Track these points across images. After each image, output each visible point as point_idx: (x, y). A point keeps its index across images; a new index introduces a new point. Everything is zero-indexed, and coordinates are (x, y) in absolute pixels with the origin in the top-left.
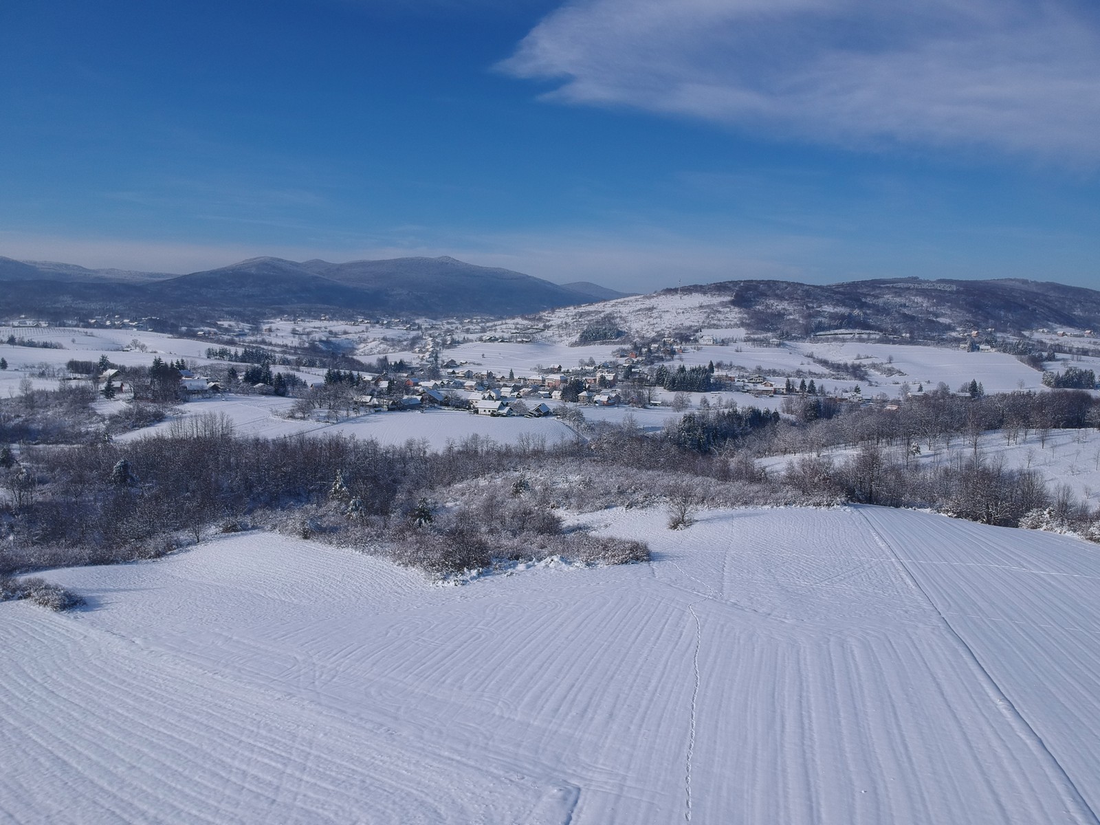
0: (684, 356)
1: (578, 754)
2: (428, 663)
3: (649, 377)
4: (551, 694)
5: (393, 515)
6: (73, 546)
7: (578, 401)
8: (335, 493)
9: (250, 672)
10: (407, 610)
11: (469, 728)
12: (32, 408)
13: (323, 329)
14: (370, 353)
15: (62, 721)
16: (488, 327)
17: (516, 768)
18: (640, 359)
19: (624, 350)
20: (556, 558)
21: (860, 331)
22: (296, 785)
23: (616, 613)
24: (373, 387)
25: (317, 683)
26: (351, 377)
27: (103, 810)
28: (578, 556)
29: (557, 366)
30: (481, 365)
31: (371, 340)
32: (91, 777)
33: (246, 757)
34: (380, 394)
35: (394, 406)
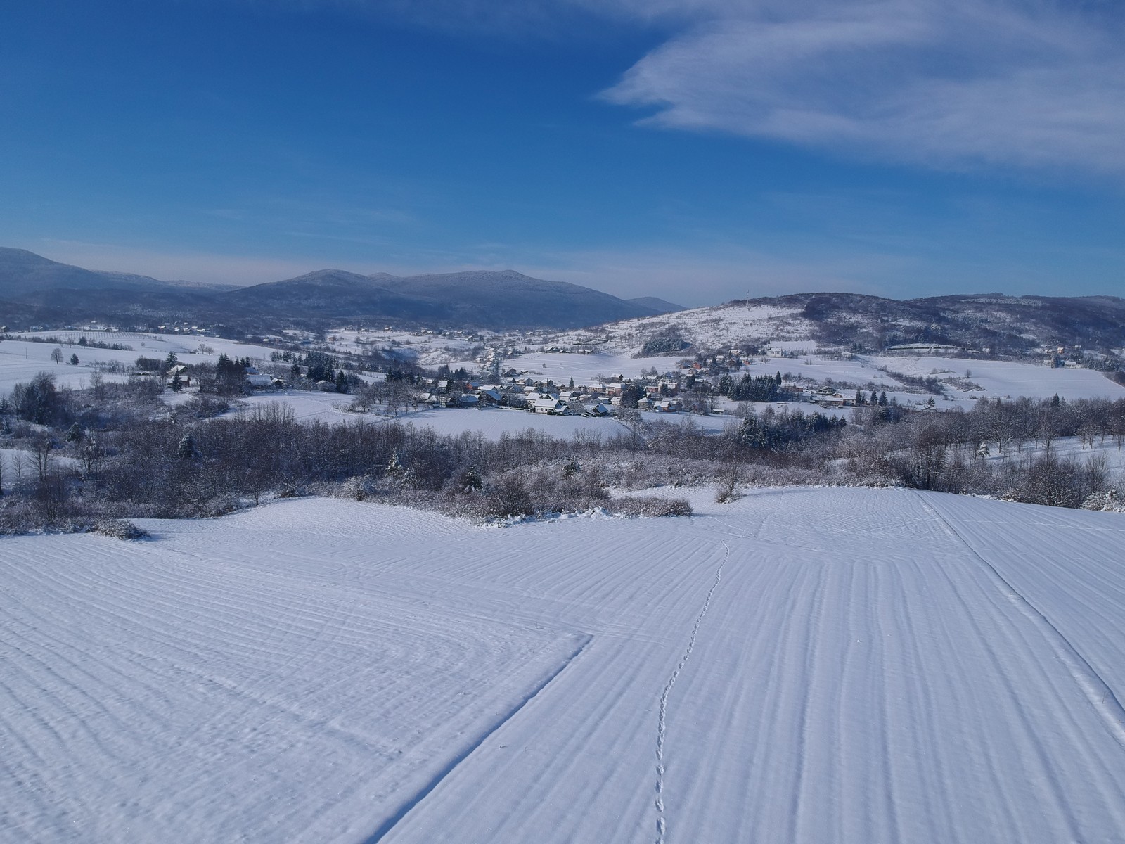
0: (750, 367)
1: (596, 618)
2: (466, 569)
3: (712, 387)
4: (577, 586)
6: (139, 502)
7: (638, 406)
8: (390, 471)
9: (299, 572)
11: (497, 602)
12: (102, 399)
13: (386, 339)
14: (432, 362)
16: (550, 338)
17: (537, 623)
18: (704, 369)
19: (688, 361)
20: (597, 510)
21: (937, 345)
22: (335, 632)
23: (650, 544)
24: (433, 386)
28: (620, 510)
29: (618, 376)
30: (542, 374)
31: (433, 350)
33: (292, 617)
34: (439, 393)
35: (452, 403)
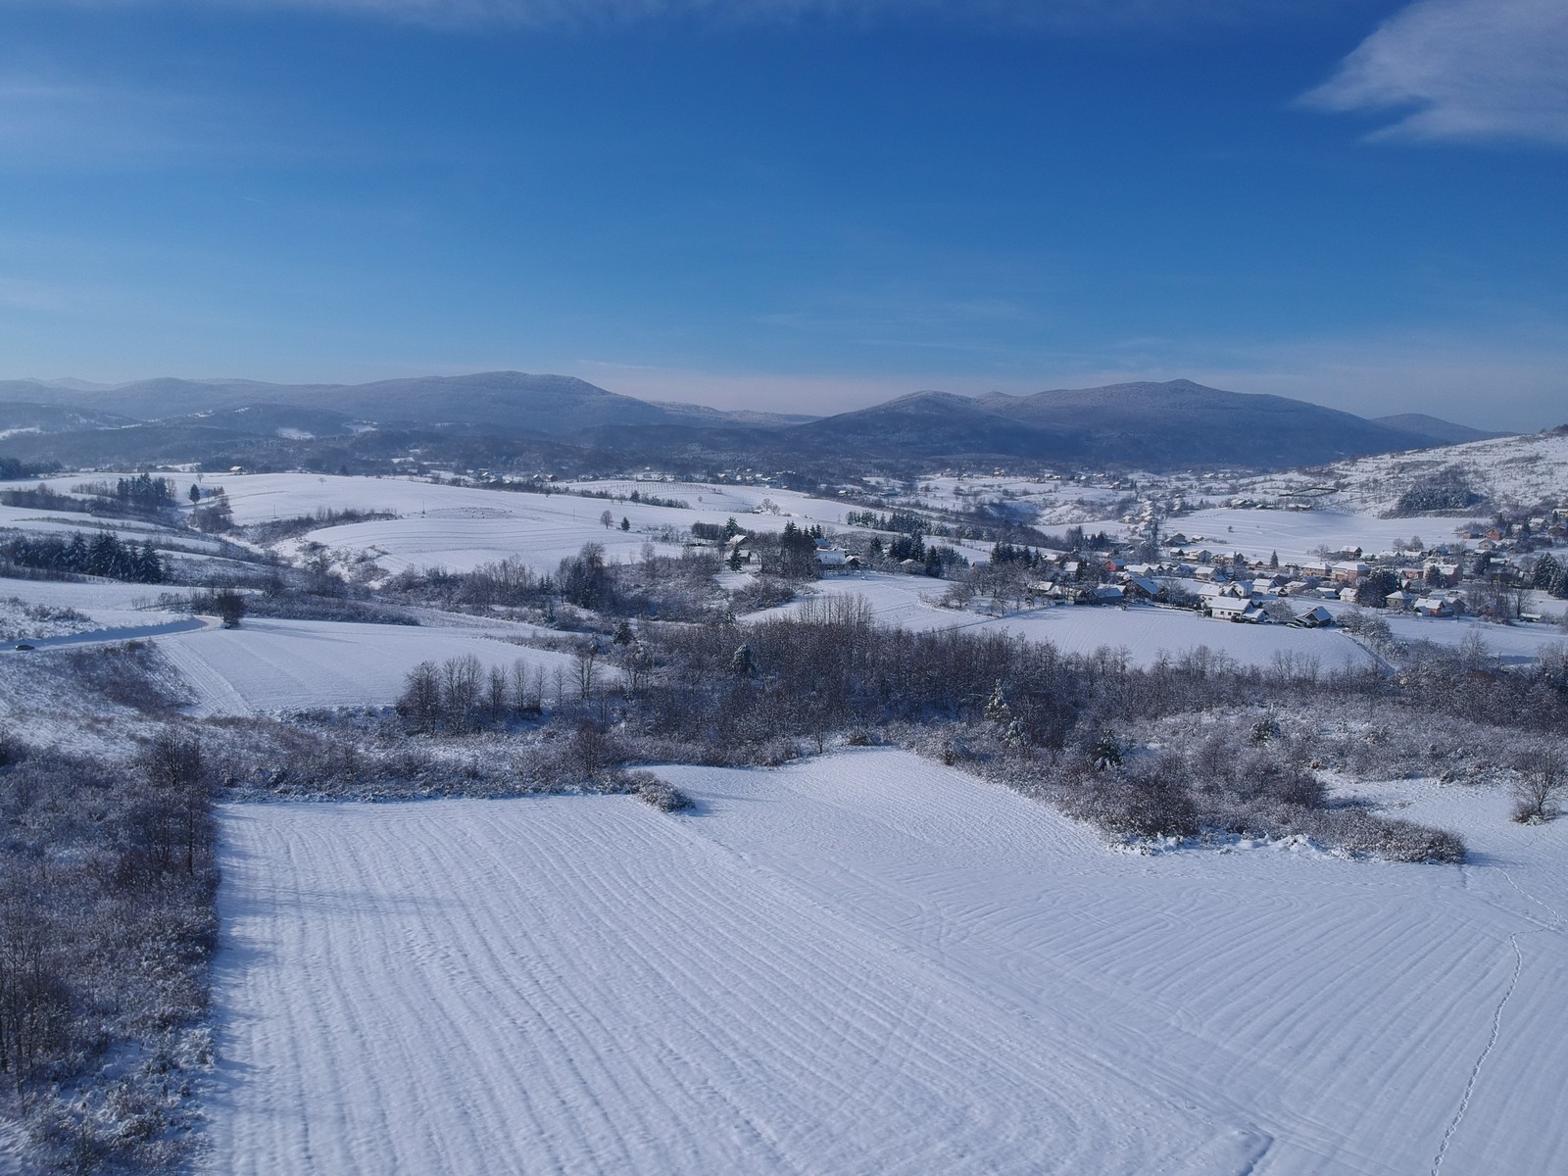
1: (1281, 1097)
2: (1088, 945)
3: (1521, 573)
4: (1256, 1016)
5: (1067, 750)
6: (687, 740)
7: (1385, 606)
8: (991, 711)
9: (864, 912)
10: (1070, 875)
11: (1129, 1033)
12: (653, 577)
13: (996, 488)
14: (1059, 522)
15: (659, 931)
16: (1241, 486)
17: (1187, 1094)
18: (1508, 542)
19: (1478, 527)
20: (1301, 839)
22: (904, 1050)
23: (1386, 928)
24: (1056, 569)
25: (942, 941)
26: (1026, 555)
27: (693, 1032)
28: (1340, 841)
29: (1353, 549)
30: (1225, 543)
31: (1060, 503)
32: (683, 995)
33: (851, 1007)
34: (1066, 581)
35: (1084, 599)
